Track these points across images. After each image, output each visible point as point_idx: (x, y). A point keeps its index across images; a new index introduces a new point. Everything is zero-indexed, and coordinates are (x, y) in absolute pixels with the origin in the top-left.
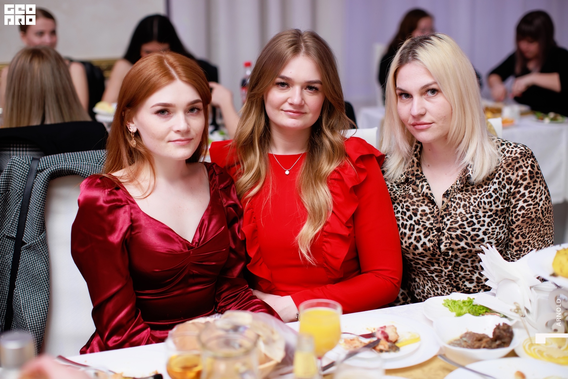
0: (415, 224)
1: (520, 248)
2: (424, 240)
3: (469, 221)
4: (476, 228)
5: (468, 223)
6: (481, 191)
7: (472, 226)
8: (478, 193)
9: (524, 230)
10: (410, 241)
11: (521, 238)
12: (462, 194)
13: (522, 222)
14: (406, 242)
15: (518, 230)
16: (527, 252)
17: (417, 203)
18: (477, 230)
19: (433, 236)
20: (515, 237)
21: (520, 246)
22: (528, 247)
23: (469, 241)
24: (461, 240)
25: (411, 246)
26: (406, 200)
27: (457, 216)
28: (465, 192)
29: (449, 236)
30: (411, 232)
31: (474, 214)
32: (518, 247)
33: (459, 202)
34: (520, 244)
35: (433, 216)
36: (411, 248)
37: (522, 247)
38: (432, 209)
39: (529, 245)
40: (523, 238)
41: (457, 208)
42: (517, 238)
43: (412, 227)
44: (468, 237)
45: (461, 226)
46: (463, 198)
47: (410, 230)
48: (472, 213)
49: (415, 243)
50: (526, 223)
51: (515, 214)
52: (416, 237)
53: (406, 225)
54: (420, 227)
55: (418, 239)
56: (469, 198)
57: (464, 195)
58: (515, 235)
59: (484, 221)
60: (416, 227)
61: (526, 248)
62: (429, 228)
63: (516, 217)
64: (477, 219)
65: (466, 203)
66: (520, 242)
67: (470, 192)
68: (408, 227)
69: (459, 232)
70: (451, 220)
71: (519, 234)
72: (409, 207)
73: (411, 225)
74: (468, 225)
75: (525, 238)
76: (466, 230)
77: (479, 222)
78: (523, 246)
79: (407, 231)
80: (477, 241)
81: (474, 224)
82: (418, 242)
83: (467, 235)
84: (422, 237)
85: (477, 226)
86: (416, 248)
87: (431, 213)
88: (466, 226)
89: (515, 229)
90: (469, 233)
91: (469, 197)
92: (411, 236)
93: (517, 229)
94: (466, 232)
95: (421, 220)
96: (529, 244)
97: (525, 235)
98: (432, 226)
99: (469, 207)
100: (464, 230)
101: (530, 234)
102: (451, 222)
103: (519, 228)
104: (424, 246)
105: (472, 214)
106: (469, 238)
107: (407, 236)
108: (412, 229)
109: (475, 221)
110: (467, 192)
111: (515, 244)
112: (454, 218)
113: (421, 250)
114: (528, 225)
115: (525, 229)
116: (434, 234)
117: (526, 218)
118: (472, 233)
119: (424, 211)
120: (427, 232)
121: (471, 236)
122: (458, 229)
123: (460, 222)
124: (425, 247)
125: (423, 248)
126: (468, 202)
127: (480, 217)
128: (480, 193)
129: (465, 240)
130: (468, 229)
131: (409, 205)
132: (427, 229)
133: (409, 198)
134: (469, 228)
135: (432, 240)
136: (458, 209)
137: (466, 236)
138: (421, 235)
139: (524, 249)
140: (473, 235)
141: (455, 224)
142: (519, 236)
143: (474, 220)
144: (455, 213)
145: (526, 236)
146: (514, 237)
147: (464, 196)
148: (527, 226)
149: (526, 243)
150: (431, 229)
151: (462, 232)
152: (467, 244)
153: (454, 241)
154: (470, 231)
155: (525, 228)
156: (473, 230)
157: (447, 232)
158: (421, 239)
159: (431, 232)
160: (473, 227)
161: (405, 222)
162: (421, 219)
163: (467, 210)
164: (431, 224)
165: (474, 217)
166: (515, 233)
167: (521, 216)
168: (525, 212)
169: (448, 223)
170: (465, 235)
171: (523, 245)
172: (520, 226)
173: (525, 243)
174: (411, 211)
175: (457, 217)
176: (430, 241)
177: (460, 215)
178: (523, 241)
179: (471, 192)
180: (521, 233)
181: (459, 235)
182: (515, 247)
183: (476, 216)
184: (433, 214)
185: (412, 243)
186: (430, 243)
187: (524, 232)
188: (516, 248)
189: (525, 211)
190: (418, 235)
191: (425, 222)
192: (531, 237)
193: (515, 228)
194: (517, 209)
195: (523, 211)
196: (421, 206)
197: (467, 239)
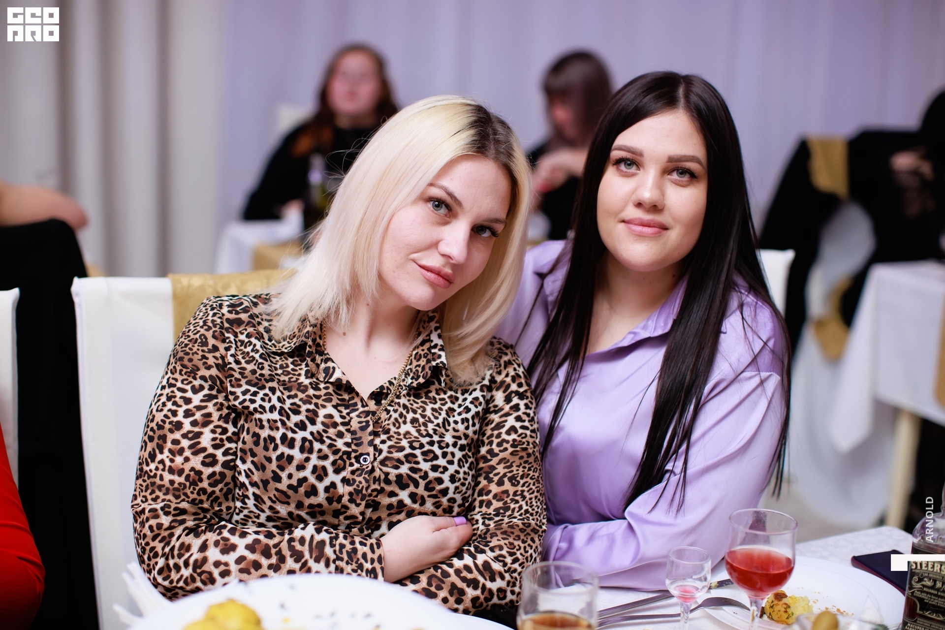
0: (313, 440)
1: (506, 503)
2: (332, 477)
3: (425, 449)
4: (440, 466)
5: (423, 454)
6: (443, 399)
7: (431, 460)
8: (439, 402)
9: (514, 468)
10: (302, 474)
11: (510, 484)
12: (409, 400)
13: (512, 454)
14: (290, 476)
15: (504, 468)
16: (518, 512)
17: (314, 400)
18: (441, 470)
19: (353, 472)
20: (496, 481)
21: (506, 499)
22: (521, 503)
23: (421, 491)
24: (403, 487)
25: (301, 486)
26: (293, 393)
27: (402, 437)
28: (414, 397)
29: (383, 477)
30: (305, 455)
31: (436, 438)
32: (502, 502)
33: (404, 412)
34: (506, 495)
35: (348, 431)
36: (302, 490)
37: (509, 501)
38: (347, 416)
39: (523, 501)
40: (513, 485)
41: (399, 423)
42: (500, 483)
43: (307, 444)
44: (420, 481)
45: (410, 458)
46: (411, 408)
47: (302, 450)
48: (431, 436)
49: (312, 479)
50: (518, 456)
51: (499, 440)
52: (315, 467)
53: (293, 440)
54: (324, 448)
55: (319, 474)
56: (422, 409)
57: (412, 402)
58: (496, 479)
59: (453, 454)
60: (317, 446)
61: (517, 505)
62: (345, 453)
63: (499, 445)
64: (441, 447)
65: (418, 416)
66: (506, 492)
67: (423, 399)
68: (298, 444)
69: (404, 469)
70: (389, 443)
71: (505, 475)
72: (299, 406)
73: (304, 440)
74: (424, 457)
75: (516, 486)
76: (420, 466)
77: (444, 455)
78: (512, 500)
79: (296, 453)
80: (434, 493)
81: (436, 457)
82: (320, 479)
83: (420, 477)
84: (330, 469)
85: (442, 462)
86: (313, 491)
87: (343, 424)
88: (420, 458)
89: (497, 467)
90: (426, 473)
91: (421, 407)
92: (306, 464)
93: (502, 465)
94: (420, 470)
95: (325, 435)
96: (524, 497)
97: (517, 479)
98: (350, 450)
99: (425, 425)
100: (415, 466)
101: (525, 480)
102: (390, 447)
103: (505, 463)
104: (332, 490)
105: (433, 439)
106: (422, 483)
107: (295, 463)
108: (307, 449)
109: (439, 452)
110: (418, 399)
111: (495, 496)
112: (395, 440)
113: (321, 498)
114: (522, 461)
115: (517, 468)
116: (354, 468)
117: (520, 448)
118: (432, 475)
119: (330, 416)
120: (339, 461)
121: (428, 480)
122: (402, 463)
123: (408, 451)
124: (333, 492)
125: (327, 495)
126: (420, 414)
127: (448, 446)
128: (443, 402)
129: (412, 488)
130: (425, 466)
131: (300, 403)
132: (340, 454)
133: (298, 390)
134: (426, 463)
135: (349, 479)
136: (402, 425)
137: (418, 479)
138: (327, 464)
139: (512, 506)
140: (432, 479)
141: (396, 451)
142: (506, 479)
143: (435, 448)
144: (396, 430)
145: (519, 482)
146: (494, 483)
147: (412, 405)
148: (521, 464)
149: (517, 495)
150: (348, 454)
151: (411, 469)
152: (413, 496)
153: (388, 488)
154: (428, 470)
155: (517, 466)
156: (435, 468)
157: (380, 466)
158: (326, 474)
159: (348, 463)
160: (435, 463)
161: (290, 435)
162: (324, 431)
163: (420, 430)
164: (347, 444)
165: (436, 445)
166: (496, 475)
167: (510, 444)
168: (518, 439)
169: (384, 447)
170: (416, 476)
171: (511, 497)
172: (508, 461)
173: (515, 494)
174: (304, 413)
175: (401, 440)
176: (345, 481)
177: (407, 437)
178: (512, 490)
179: (426, 399)
180: (509, 475)
181: (405, 475)
182: (494, 502)
183: (439, 442)
184: (349, 427)
185: (305, 479)
186: (345, 485)
187: (515, 472)
188: (496, 504)
189: (519, 436)
190: (321, 463)
191: (335, 440)
192: (526, 485)
193: (498, 464)
194: (503, 430)
195: (514, 436)
196: (324, 407)
197: (417, 485)
